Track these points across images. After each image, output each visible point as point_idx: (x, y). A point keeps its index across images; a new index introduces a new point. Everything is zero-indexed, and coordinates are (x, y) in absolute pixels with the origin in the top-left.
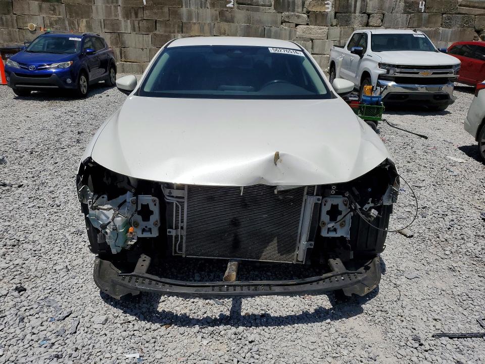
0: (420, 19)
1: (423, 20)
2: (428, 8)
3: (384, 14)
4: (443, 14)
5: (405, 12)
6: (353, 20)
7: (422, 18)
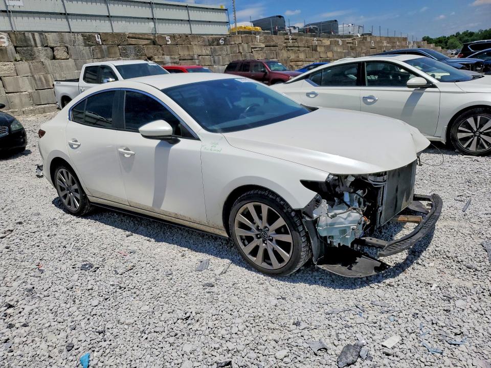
0: (101, 51)
1: (104, 52)
2: (104, 41)
3: (67, 47)
4: (118, 45)
5: (86, 45)
6: (37, 54)
7: (103, 50)
